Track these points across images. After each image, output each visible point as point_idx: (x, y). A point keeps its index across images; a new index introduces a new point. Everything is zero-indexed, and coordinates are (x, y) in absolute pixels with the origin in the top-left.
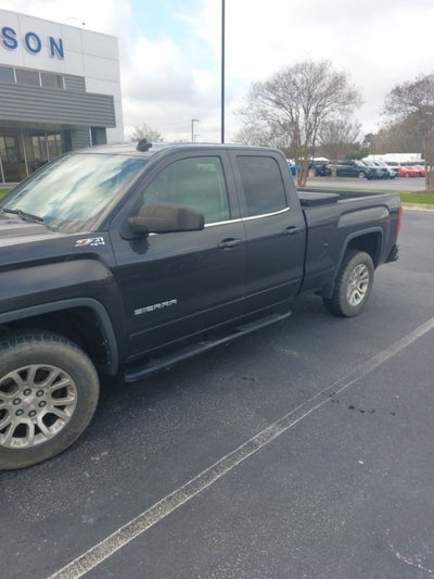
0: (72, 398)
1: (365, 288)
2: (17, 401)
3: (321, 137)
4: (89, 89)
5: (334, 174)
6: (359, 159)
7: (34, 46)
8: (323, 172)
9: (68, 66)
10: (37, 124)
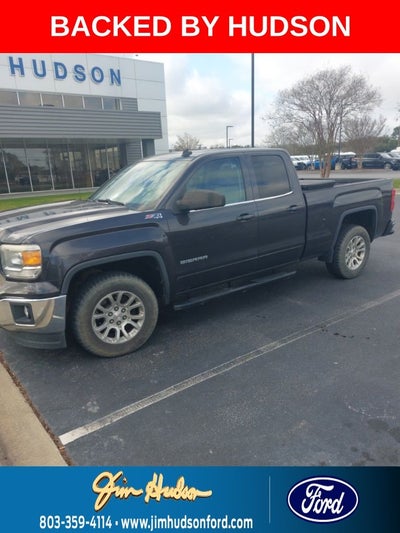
0: (142, 315)
1: (362, 256)
2: (111, 314)
3: (346, 133)
4: (141, 108)
5: (360, 166)
6: (388, 151)
7: (98, 78)
8: (349, 165)
9: (124, 91)
10: (99, 139)
